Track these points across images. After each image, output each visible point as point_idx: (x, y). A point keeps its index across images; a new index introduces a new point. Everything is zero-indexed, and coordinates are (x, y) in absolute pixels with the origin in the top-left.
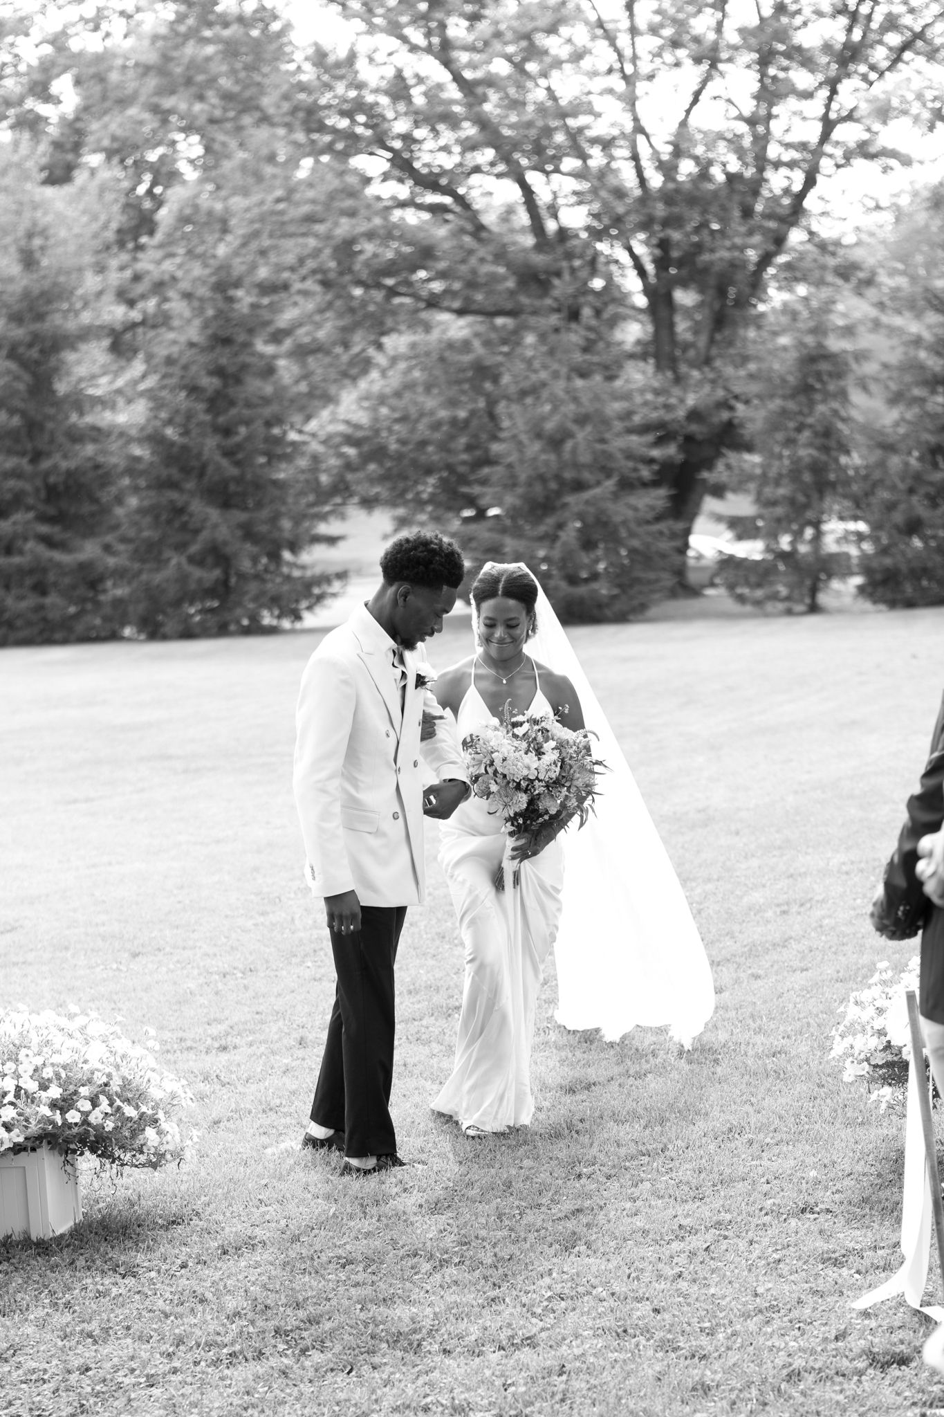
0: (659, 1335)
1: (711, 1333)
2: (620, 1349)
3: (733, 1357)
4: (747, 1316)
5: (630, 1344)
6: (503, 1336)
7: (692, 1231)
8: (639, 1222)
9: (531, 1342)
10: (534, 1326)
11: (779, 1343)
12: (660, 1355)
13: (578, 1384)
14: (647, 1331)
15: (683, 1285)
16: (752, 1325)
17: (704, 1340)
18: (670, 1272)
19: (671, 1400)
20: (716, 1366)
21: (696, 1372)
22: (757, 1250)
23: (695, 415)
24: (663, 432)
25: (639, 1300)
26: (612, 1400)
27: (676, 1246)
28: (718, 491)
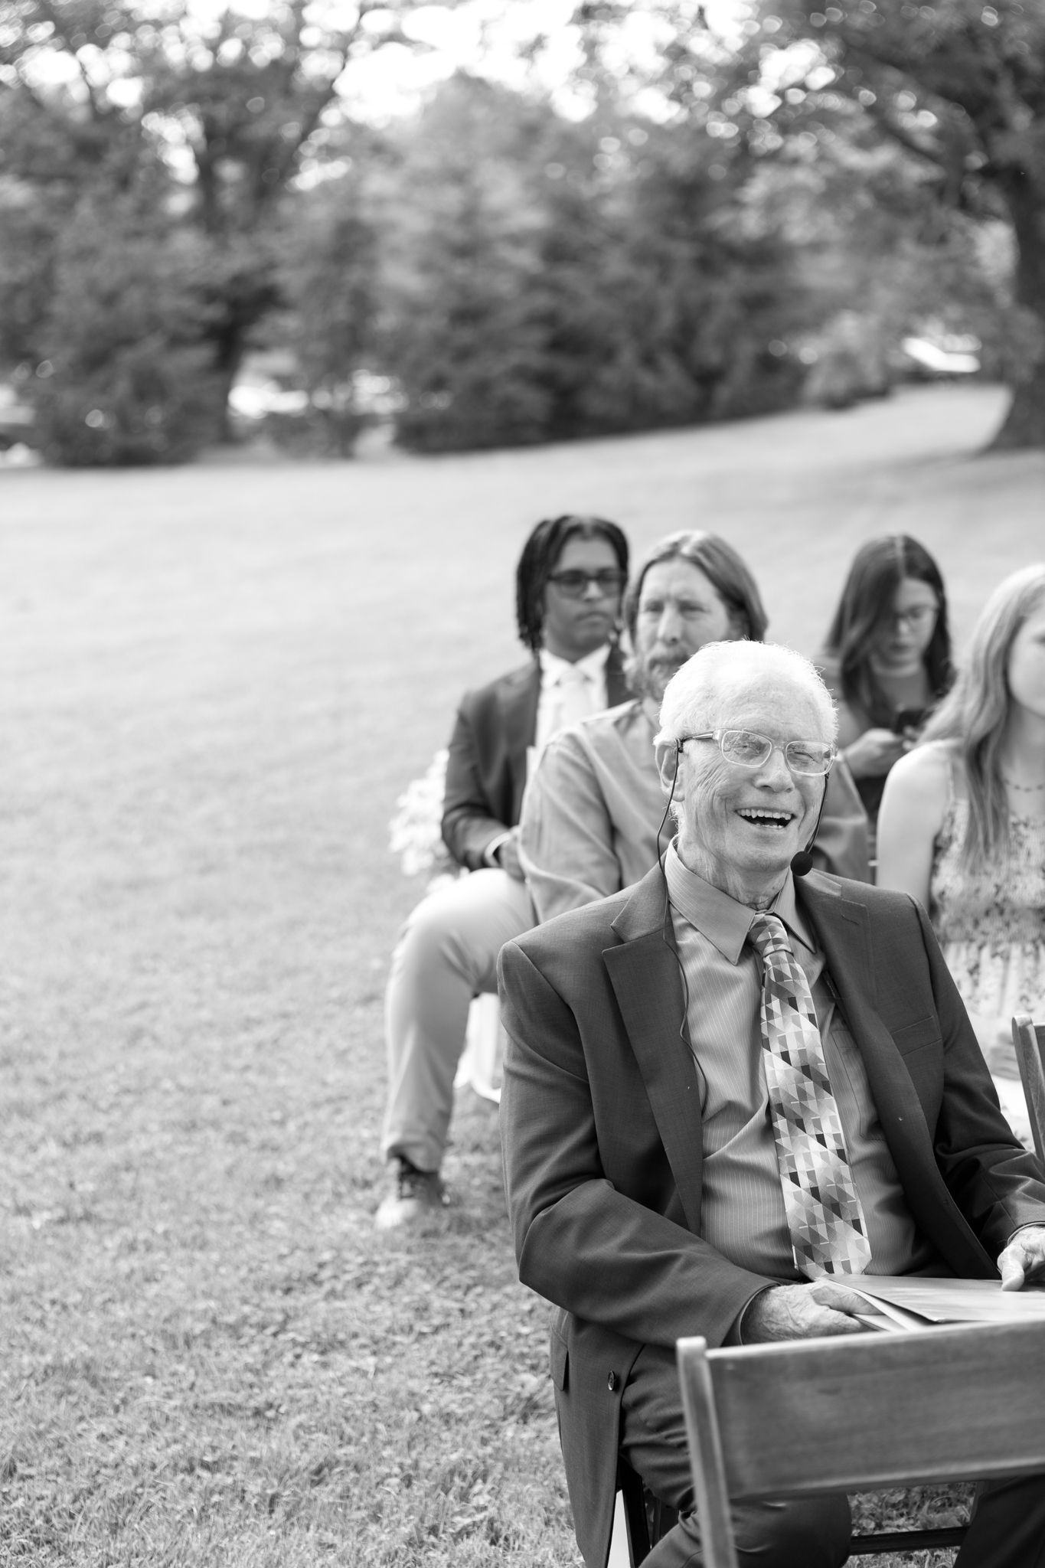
0: (228, 1127)
1: (282, 1123)
2: (189, 1143)
3: (305, 1149)
4: (316, 1105)
5: (198, 1137)
6: (68, 1135)
7: (259, 1022)
8: (205, 1014)
9: (97, 1138)
10: (99, 1123)
11: (349, 1131)
12: (230, 1147)
13: (147, 1180)
14: (215, 1124)
15: (251, 1076)
16: (323, 1114)
17: (275, 1133)
18: (238, 1063)
19: (243, 1194)
20: (289, 1157)
21: (270, 1165)
22: (324, 1040)
23: (238, 279)
24: (210, 295)
25: (206, 1092)
26: (182, 1196)
27: (243, 1037)
28: (262, 347)
